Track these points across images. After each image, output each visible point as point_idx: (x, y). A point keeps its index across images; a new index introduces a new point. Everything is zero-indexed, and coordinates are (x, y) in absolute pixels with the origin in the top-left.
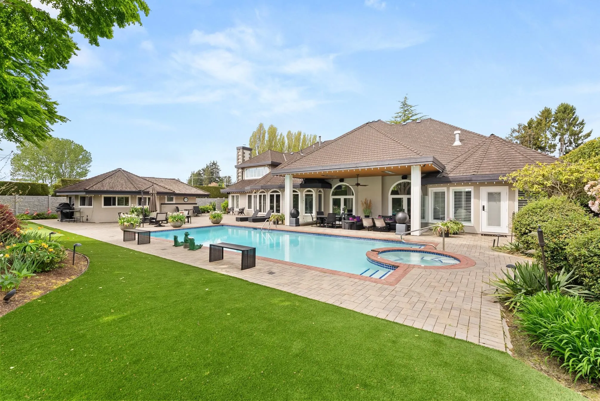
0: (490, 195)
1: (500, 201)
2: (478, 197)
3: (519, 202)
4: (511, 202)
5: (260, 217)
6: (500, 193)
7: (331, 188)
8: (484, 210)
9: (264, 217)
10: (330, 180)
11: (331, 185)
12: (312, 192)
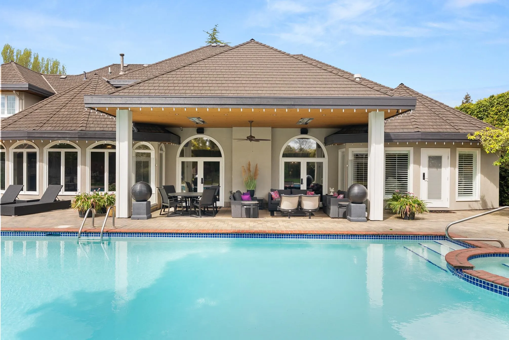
0: (431, 158)
1: (440, 167)
2: (417, 162)
3: (459, 169)
4: (453, 168)
5: (28, 201)
6: (441, 157)
7: (180, 143)
8: (424, 179)
9: (38, 200)
10: (178, 129)
11: (179, 138)
12: (149, 149)
